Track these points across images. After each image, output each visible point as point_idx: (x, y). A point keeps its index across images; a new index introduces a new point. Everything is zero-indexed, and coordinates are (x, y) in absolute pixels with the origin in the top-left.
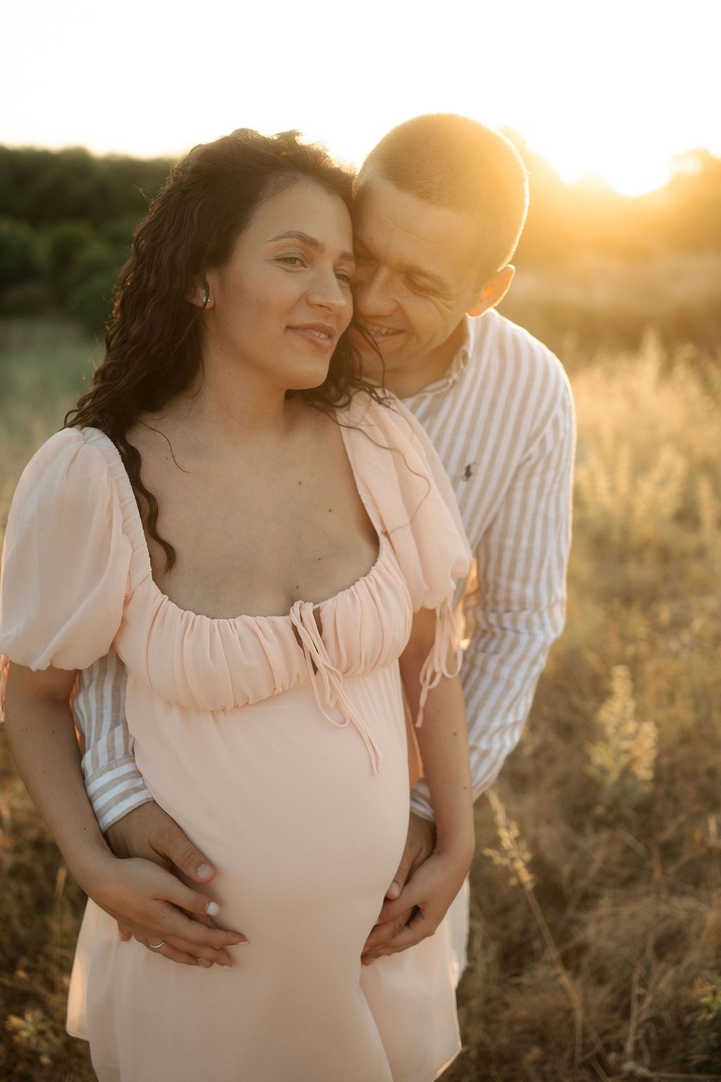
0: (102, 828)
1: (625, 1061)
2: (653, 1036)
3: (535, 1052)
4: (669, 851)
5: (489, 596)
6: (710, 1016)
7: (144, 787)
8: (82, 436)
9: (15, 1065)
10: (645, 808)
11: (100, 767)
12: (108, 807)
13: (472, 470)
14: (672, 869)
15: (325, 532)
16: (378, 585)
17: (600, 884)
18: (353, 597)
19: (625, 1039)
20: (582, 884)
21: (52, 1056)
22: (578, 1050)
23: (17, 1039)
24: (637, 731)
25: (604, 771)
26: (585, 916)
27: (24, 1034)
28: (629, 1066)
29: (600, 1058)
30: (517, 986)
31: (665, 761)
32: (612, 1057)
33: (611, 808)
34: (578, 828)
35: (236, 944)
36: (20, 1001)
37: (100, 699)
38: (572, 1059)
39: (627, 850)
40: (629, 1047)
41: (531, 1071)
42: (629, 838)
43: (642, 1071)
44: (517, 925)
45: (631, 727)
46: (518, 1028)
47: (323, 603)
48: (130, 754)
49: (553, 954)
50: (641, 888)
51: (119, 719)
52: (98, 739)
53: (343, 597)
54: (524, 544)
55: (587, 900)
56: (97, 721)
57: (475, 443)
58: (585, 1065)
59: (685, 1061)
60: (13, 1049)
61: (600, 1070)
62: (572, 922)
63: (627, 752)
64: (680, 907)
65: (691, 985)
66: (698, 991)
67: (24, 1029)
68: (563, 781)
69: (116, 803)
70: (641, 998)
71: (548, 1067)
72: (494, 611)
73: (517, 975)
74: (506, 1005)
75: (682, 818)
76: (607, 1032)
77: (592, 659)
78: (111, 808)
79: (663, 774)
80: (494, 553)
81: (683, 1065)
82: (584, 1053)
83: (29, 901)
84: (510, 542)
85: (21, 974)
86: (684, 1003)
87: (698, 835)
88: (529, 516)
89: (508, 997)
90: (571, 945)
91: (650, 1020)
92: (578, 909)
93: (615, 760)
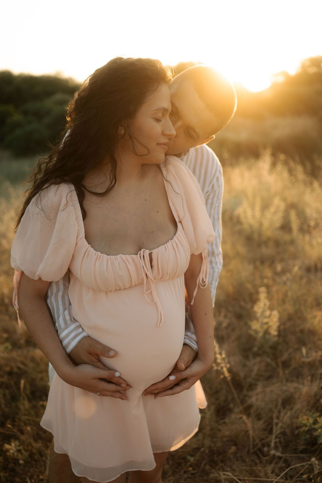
1: (271, 450)
3: (234, 448)
4: (286, 364)
6: (307, 429)
7: (84, 331)
9: (8, 465)
10: (274, 347)
11: (62, 328)
14: (287, 372)
15: (155, 221)
16: (176, 244)
17: (257, 380)
18: (166, 248)
19: (271, 441)
20: (249, 380)
21: (24, 460)
22: (251, 447)
23: (8, 454)
24: (270, 315)
25: (256, 332)
26: (250, 393)
27: (12, 451)
28: (273, 452)
29: (260, 450)
30: (224, 423)
31: (282, 327)
32: (265, 449)
33: (260, 349)
34: (246, 357)
36: (8, 439)
38: (249, 451)
39: (268, 365)
40: (272, 445)
41: (232, 457)
42: (269, 360)
43: (278, 454)
44: (222, 398)
45: (268, 313)
46: (225, 439)
47: (153, 250)
49: (239, 408)
50: (275, 380)
53: (162, 248)
55: (251, 387)
56: (57, 310)
58: (255, 453)
59: (296, 449)
60: (6, 459)
61: (260, 455)
62: (245, 396)
63: (267, 323)
64: (291, 387)
65: (297, 418)
66: (300, 419)
67: (11, 450)
68: (239, 338)
70: (277, 424)
71: (238, 455)
73: (224, 419)
74: (220, 430)
75: (290, 350)
76: (261, 440)
77: (249, 286)
78: (70, 344)
79: (281, 333)
81: (295, 451)
82: (253, 448)
83: (8, 397)
85: (9, 426)
86: (294, 426)
87: (298, 356)
89: (220, 427)
90: (246, 405)
91: (281, 433)
92: (248, 390)
93: (261, 327)
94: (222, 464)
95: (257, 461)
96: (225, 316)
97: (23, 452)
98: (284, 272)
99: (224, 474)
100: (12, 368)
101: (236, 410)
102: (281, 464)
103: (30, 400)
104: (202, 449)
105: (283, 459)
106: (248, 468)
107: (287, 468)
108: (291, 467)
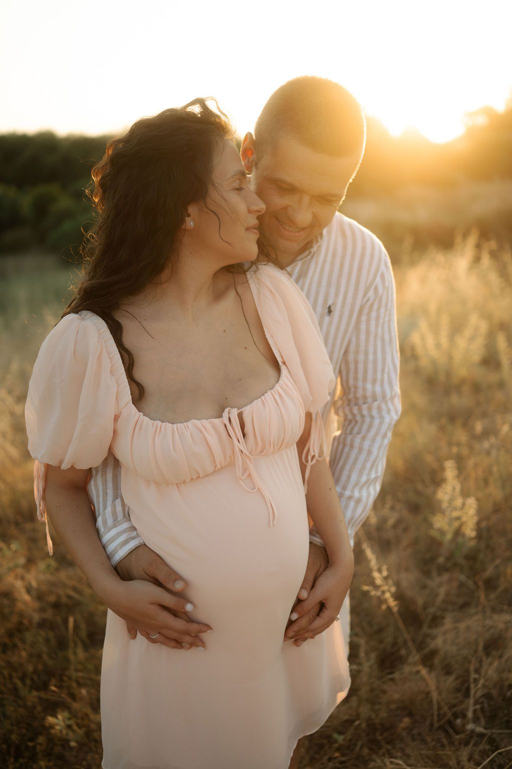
0: (113, 565)
1: (468, 723)
2: (486, 706)
3: (406, 720)
4: (490, 584)
5: (351, 396)
7: (138, 536)
8: (79, 316)
9: (53, 749)
10: (472, 557)
11: (108, 526)
12: (116, 550)
13: (332, 309)
14: (492, 596)
15: (243, 362)
16: (280, 395)
17: (444, 610)
18: (263, 403)
19: (467, 709)
20: (432, 610)
21: (77, 742)
22: (435, 718)
23: (53, 731)
24: (464, 504)
25: (442, 532)
26: (435, 632)
27: (58, 728)
28: (470, 726)
29: (450, 723)
30: (392, 680)
31: (484, 524)
32: (459, 721)
33: (448, 559)
34: (427, 573)
35: (205, 632)
36: (52, 707)
37: (105, 482)
38: (432, 725)
39: (462, 585)
40: (470, 714)
41: (404, 734)
42: (463, 578)
43: (480, 729)
44: (389, 640)
45: (459, 502)
46: (393, 706)
47: (244, 408)
48: (127, 516)
49: (415, 657)
50: (472, 610)
51: (117, 495)
52: (105, 508)
53: (257, 403)
54: (371, 357)
55: (436, 621)
56: (103, 496)
57: (332, 291)
58: (441, 728)
60: (51, 739)
61: (451, 731)
62: (426, 636)
63: (458, 518)
64: (500, 620)
67: (58, 725)
68: (415, 542)
69: (121, 548)
70: (476, 681)
71: (415, 732)
72: (356, 404)
73: (391, 673)
74: (384, 692)
75: (498, 561)
76: (454, 706)
77: (429, 459)
78: (117, 551)
79: (483, 533)
80: (352, 366)
81: (508, 724)
82: (439, 720)
83: (53, 642)
84: (361, 357)
85: (53, 688)
86: (506, 684)
88: (372, 339)
89: (385, 687)
90: (426, 651)
91: (483, 696)
92: (430, 627)
93: (450, 524)
94: (389, 747)
95: (445, 741)
96: (392, 508)
97: (75, 728)
98: (486, 433)
99: (391, 763)
100: (58, 596)
101: (411, 659)
102: (484, 746)
103: (86, 647)
104: (357, 723)
105: (486, 737)
106: (430, 752)
107: (493, 752)
108: (500, 751)
